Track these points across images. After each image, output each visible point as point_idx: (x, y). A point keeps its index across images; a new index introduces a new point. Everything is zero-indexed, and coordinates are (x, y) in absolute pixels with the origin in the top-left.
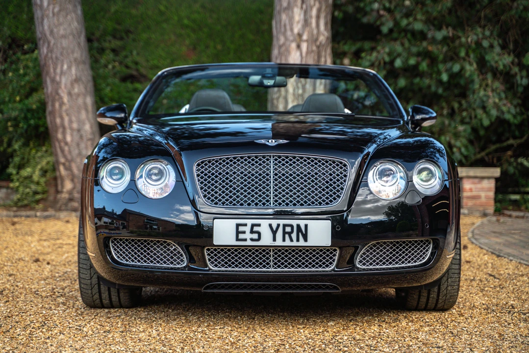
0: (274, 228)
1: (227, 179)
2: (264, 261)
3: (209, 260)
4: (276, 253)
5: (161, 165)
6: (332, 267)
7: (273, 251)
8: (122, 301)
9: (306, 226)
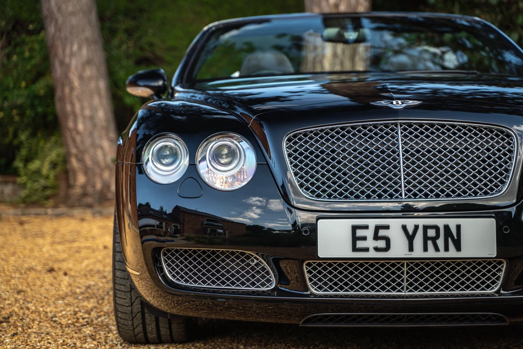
0: (410, 230)
1: (333, 159)
2: (394, 281)
3: (311, 280)
4: (411, 269)
5: (233, 142)
6: (496, 289)
7: (408, 265)
8: (174, 334)
9: (458, 227)
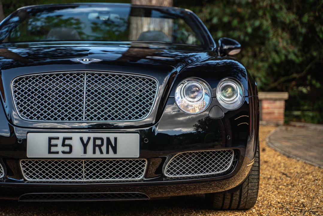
0: (85, 141)
2: (77, 172)
3: (25, 172)
4: (88, 165)
6: (141, 177)
7: (85, 162)
